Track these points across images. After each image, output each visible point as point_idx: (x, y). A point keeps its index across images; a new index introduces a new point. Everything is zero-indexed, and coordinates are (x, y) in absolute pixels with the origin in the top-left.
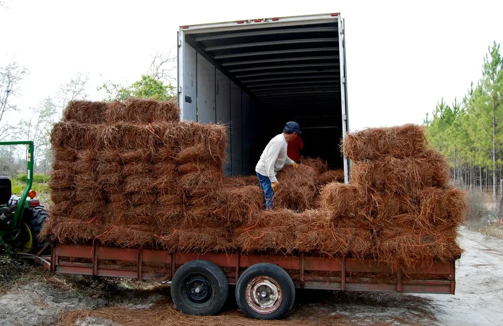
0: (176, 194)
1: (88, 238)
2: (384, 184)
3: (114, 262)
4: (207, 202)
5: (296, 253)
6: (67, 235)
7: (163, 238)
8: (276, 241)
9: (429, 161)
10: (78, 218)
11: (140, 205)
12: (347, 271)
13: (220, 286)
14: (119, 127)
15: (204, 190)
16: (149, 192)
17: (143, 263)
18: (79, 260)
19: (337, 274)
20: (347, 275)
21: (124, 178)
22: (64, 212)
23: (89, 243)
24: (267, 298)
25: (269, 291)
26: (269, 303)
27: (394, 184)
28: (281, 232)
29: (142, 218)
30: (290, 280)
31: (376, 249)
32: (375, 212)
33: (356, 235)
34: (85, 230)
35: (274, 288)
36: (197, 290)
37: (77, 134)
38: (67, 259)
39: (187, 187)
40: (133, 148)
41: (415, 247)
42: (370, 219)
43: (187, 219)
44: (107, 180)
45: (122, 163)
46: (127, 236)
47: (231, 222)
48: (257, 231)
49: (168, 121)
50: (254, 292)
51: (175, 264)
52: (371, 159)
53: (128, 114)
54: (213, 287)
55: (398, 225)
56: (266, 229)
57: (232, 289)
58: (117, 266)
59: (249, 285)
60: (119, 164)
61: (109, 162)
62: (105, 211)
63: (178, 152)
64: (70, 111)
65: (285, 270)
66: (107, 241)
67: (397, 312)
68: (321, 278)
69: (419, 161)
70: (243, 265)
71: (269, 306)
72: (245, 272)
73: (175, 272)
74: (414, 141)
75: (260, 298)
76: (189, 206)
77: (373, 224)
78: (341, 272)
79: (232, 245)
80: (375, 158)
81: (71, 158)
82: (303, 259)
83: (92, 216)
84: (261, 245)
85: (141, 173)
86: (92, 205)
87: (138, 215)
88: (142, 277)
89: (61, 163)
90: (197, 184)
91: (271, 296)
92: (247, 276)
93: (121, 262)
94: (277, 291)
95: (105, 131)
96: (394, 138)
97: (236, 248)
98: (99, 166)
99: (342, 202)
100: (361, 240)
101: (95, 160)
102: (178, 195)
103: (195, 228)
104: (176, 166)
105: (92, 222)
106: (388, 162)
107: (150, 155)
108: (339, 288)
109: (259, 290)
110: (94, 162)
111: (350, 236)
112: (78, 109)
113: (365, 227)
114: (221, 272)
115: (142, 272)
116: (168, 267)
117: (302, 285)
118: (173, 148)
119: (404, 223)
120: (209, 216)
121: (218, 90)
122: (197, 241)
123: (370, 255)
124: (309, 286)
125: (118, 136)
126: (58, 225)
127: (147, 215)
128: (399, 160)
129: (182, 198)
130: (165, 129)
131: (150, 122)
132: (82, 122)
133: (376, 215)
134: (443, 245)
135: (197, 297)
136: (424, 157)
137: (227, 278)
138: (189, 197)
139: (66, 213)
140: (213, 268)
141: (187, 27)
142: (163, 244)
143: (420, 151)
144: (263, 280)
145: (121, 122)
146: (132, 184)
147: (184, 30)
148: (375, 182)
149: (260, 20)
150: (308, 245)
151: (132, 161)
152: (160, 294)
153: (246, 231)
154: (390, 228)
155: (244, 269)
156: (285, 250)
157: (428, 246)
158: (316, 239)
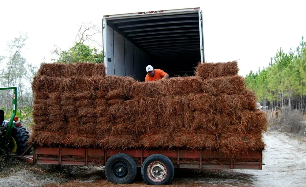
0: (107, 116)
1: (57, 143)
2: (222, 109)
3: (71, 156)
4: (124, 121)
5: (175, 148)
6: (44, 141)
7: (100, 142)
8: (163, 142)
9: (246, 96)
10: (50, 132)
11: (86, 123)
12: (203, 158)
13: (133, 167)
14: (73, 79)
15: (122, 114)
16: (91, 116)
17: (88, 156)
18: (50, 156)
19: (197, 160)
20: (203, 160)
21: (77, 108)
22: (42, 128)
23: (57, 146)
24: (159, 174)
25: (160, 170)
26: (160, 176)
27: (227, 109)
28: (166, 137)
29: (88, 131)
30: (171, 163)
31: (217, 145)
32: (217, 124)
33: (207, 137)
34: (55, 138)
35: (162, 167)
36: (120, 170)
37: (48, 83)
38: (43, 156)
39: (113, 112)
40: (82, 91)
41: (239, 143)
42: (214, 128)
43: (114, 131)
44: (67, 110)
45: (76, 99)
46: (79, 140)
47: (138, 132)
48: (153, 136)
49: (100, 75)
50: (152, 170)
51: (107, 157)
52: (215, 96)
53: (77, 71)
54: (129, 168)
55: (229, 131)
56: (158, 135)
57: (139, 169)
58: (73, 159)
59: (148, 166)
60: (74, 100)
61: (68, 99)
62: (66, 127)
63: (107, 93)
64: (43, 70)
65: (169, 158)
66: (68, 144)
67: (232, 181)
68: (189, 162)
69: (240, 96)
70: (145, 156)
71: (160, 178)
72: (146, 159)
73: (107, 161)
74: (238, 85)
75: (155, 174)
76: (115, 124)
77: (216, 131)
78: (199, 158)
79: (139, 144)
80: (217, 95)
81: (45, 97)
82: (178, 152)
83: (59, 130)
84: (155, 144)
85: (87, 105)
86: (59, 124)
87: (85, 129)
88: (87, 164)
89: (39, 100)
90: (119, 110)
91: (161, 172)
92: (148, 162)
93: (75, 156)
94: (164, 169)
95: (65, 82)
96: (227, 84)
97: (141, 146)
98: (62, 102)
99: (199, 120)
100: (210, 140)
101: (60, 98)
102: (108, 117)
103: (118, 135)
104: (106, 101)
105: (59, 134)
106: (224, 97)
107: (92, 95)
108: (199, 167)
109: (154, 169)
110: (59, 100)
111: (204, 138)
112: (48, 68)
113: (212, 133)
114: (133, 160)
115: (87, 162)
116: (102, 158)
117: (178, 166)
118: (104, 91)
119: (233, 130)
120: (126, 128)
121: (126, 52)
122: (119, 142)
123: (214, 148)
124: (182, 167)
125: (73, 84)
126: (38, 136)
127: (91, 129)
128: (230, 96)
129: (110, 119)
130: (99, 80)
131: (90, 76)
132: (50, 77)
133: (217, 126)
134: (254, 142)
135: (119, 174)
136: (243, 94)
137: (136, 163)
138: (114, 118)
139: (43, 129)
140: (128, 157)
141: (108, 16)
142: (100, 145)
143: (241, 91)
144: (156, 163)
145: (74, 76)
146: (82, 111)
147: (106, 18)
148: (217, 108)
149: (152, 12)
150: (181, 144)
151: (82, 98)
152: (97, 175)
153: (147, 136)
154: (225, 133)
155: (146, 158)
156: (168, 146)
157: (245, 142)
158: (186, 140)
